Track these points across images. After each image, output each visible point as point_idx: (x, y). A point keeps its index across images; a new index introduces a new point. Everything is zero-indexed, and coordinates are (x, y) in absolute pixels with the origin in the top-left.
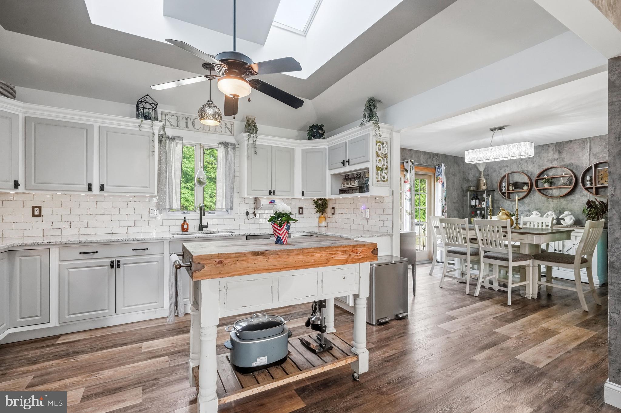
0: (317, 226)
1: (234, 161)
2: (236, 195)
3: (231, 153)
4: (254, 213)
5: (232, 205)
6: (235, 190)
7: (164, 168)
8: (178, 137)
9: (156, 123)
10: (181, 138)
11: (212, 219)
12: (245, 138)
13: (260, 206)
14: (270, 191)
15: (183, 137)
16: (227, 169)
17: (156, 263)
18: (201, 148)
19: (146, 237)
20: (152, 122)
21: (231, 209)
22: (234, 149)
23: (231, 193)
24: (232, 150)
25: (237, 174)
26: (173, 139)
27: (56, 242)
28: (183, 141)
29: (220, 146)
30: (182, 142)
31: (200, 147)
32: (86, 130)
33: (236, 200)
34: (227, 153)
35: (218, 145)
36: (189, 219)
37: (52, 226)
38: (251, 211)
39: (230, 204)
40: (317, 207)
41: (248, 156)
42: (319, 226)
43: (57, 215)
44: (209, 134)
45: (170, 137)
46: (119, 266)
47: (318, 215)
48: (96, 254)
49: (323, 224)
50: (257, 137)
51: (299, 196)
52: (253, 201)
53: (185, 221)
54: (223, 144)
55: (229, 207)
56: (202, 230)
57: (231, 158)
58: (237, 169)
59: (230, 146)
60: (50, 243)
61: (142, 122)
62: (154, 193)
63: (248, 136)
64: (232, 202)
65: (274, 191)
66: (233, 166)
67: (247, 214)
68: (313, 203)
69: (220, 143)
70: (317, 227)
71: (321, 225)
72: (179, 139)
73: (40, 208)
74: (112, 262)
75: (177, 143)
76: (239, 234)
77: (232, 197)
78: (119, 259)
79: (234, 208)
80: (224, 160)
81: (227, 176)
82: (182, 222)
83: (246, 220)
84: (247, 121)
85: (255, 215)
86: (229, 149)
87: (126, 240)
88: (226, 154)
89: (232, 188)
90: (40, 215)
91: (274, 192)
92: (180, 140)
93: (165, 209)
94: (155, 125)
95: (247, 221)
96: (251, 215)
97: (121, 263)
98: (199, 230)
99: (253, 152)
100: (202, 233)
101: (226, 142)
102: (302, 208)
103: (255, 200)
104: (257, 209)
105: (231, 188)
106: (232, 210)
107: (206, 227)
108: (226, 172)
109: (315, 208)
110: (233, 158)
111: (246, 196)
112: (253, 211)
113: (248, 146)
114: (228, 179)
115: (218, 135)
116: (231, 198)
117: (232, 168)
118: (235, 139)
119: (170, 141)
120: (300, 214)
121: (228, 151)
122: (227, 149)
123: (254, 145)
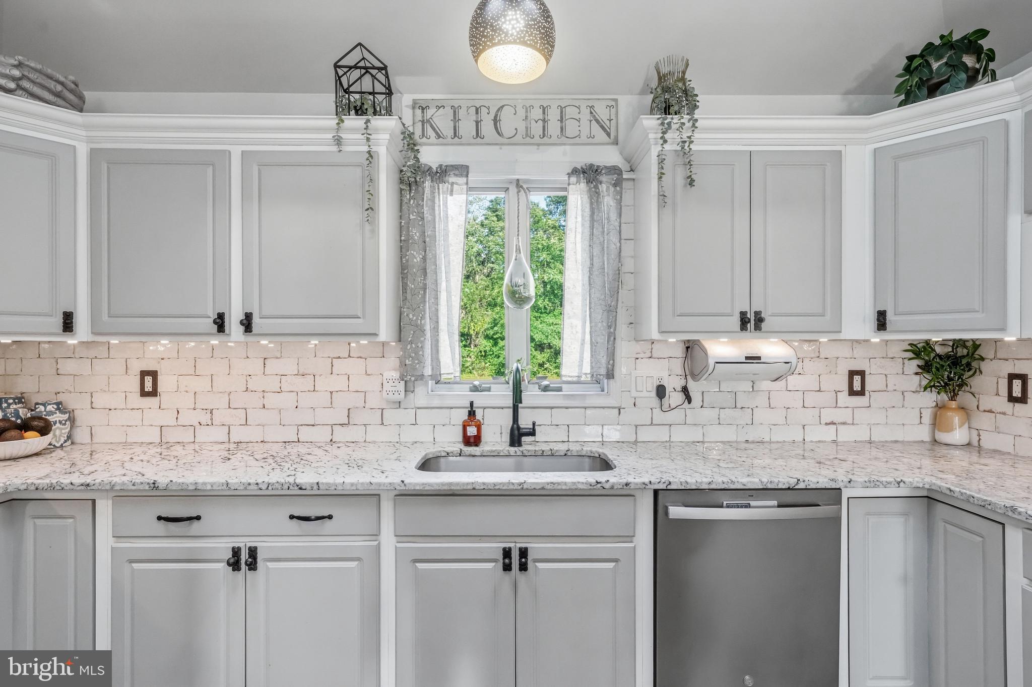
0: (927, 437)
1: (617, 224)
2: (622, 330)
3: (608, 201)
4: (685, 390)
5: (613, 365)
6: (623, 317)
7: (418, 259)
8: (455, 167)
9: (378, 122)
10: (463, 170)
11: (552, 408)
12: (651, 136)
13: (707, 366)
14: (743, 315)
15: (467, 167)
16: (596, 251)
17: (353, 564)
18: (519, 191)
19: (324, 481)
20: (368, 121)
21: (610, 375)
22: (617, 184)
23: (610, 327)
24: (612, 189)
25: (628, 265)
26: (441, 173)
27: (100, 484)
28: (467, 176)
29: (573, 179)
30: (464, 180)
31: (516, 190)
32: (211, 167)
33: (625, 349)
34: (595, 197)
35: (566, 178)
36: (485, 408)
37: (177, 418)
38: (673, 383)
39: (604, 361)
40: (926, 368)
41: (662, 196)
42: (935, 441)
43: (187, 392)
44: (541, 147)
45: (434, 167)
46: (252, 566)
47: (930, 399)
48: (196, 523)
49: (959, 435)
50: (694, 125)
51: (865, 329)
52: (679, 352)
53: (472, 413)
54: (584, 172)
55: (603, 371)
56: (520, 445)
57: (608, 214)
58: (628, 249)
59: (604, 178)
60: (88, 485)
61: (341, 125)
62: (376, 335)
63: (662, 124)
64: (612, 355)
65: (757, 314)
66: (614, 238)
67: (661, 392)
68: (911, 355)
69: (575, 172)
70: (928, 446)
71: (943, 437)
72: (457, 172)
73: (154, 374)
74: (236, 552)
75: (452, 184)
76: (625, 481)
77: (612, 338)
78: (253, 545)
79: (616, 374)
80: (587, 224)
81: (596, 272)
82: (464, 415)
83: (657, 411)
84: (660, 78)
85: (689, 399)
86: (603, 188)
87: (270, 488)
88: (591, 204)
89: (611, 311)
90: (154, 393)
91: (759, 320)
92: (461, 175)
93: (422, 377)
94: (377, 130)
95: (659, 416)
96: (675, 398)
97: (260, 556)
98: (512, 444)
99: (680, 181)
100: (519, 453)
101: (591, 166)
102: (862, 373)
103: (688, 348)
104: (695, 376)
105: (609, 311)
106: (611, 381)
107: (532, 433)
108: (592, 259)
109: (917, 374)
110: (614, 216)
111: (655, 335)
112: (679, 383)
113: (661, 162)
114: (598, 281)
115: (567, 147)
116: (608, 342)
117: (613, 247)
118: (621, 153)
119: (432, 181)
120: (852, 393)
121: (598, 193)
122: (596, 187)
123: (685, 154)
